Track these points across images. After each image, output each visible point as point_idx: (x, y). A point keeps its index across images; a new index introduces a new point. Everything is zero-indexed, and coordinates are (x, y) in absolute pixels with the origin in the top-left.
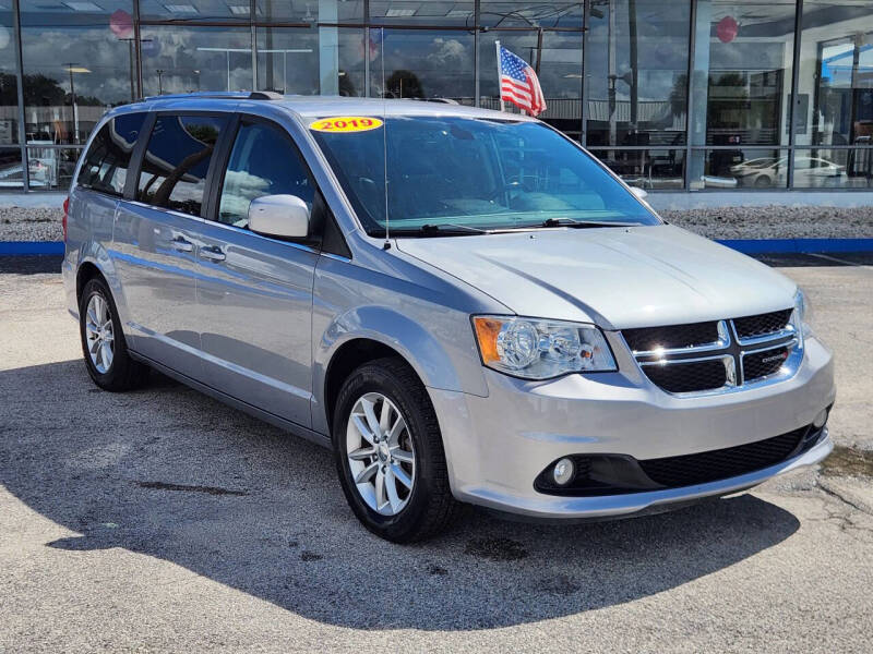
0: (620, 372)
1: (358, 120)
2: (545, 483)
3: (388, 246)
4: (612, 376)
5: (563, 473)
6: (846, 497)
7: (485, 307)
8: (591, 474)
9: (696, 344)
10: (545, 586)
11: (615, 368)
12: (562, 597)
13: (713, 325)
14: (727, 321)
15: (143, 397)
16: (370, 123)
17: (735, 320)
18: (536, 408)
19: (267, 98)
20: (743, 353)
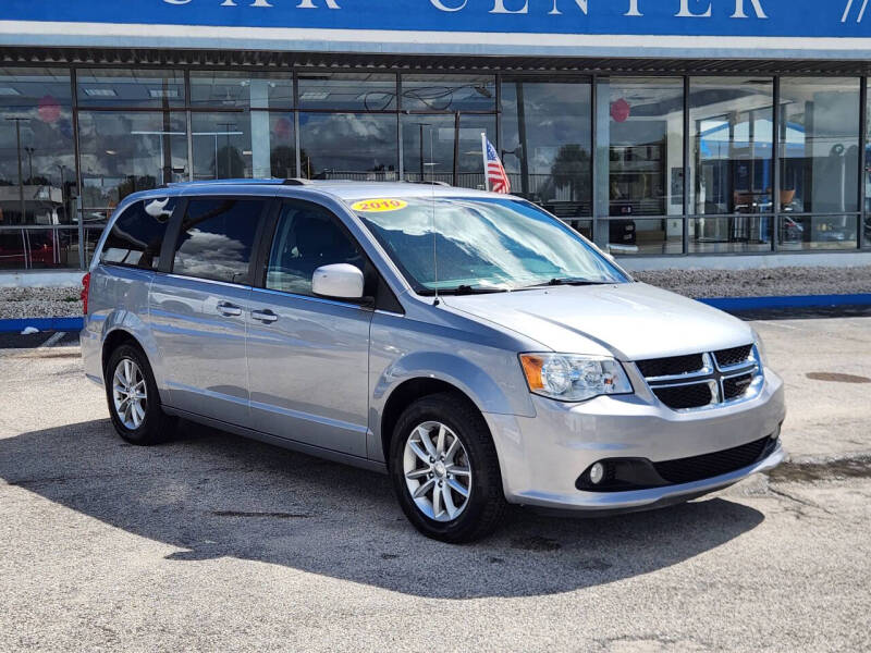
0: (636, 393)
1: (388, 202)
2: (584, 483)
3: (437, 303)
4: (630, 396)
5: (596, 475)
6: (793, 496)
7: (528, 346)
8: (617, 473)
9: (689, 371)
10: (583, 565)
11: (630, 390)
12: (602, 572)
13: (699, 356)
14: (709, 353)
15: (174, 448)
16: (398, 204)
17: (715, 352)
18: (572, 428)
19: (301, 184)
20: (723, 378)
